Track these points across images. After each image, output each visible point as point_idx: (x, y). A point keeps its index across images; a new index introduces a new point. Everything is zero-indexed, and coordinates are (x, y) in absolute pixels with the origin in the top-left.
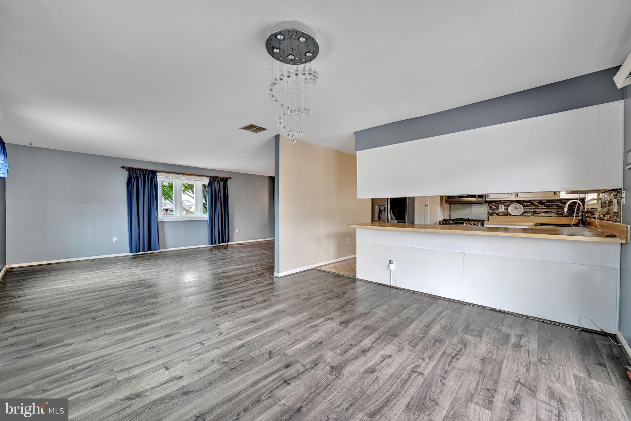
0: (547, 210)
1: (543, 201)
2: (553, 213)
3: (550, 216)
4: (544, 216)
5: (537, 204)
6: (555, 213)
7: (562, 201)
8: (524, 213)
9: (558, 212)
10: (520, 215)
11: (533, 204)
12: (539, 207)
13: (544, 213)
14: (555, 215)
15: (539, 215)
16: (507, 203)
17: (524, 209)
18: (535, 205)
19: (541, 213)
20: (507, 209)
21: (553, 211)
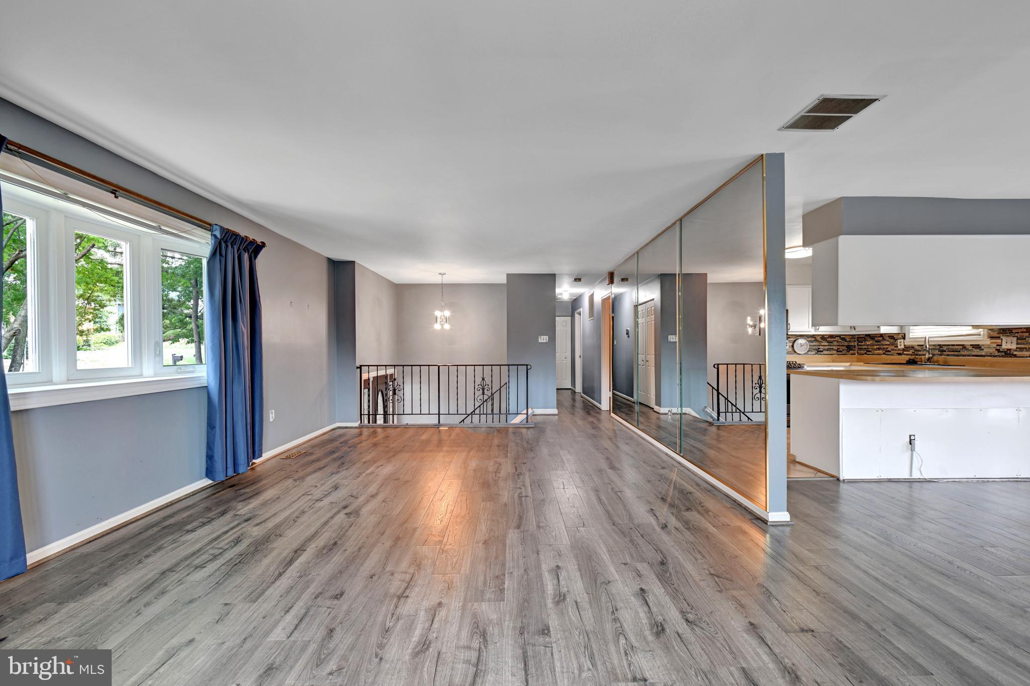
0: (829, 347)
1: (825, 337)
2: (834, 350)
3: (831, 354)
4: (827, 354)
5: (820, 340)
6: (836, 350)
7: (842, 337)
8: (808, 351)
9: (838, 349)
10: (804, 354)
11: (816, 340)
12: (822, 344)
13: (826, 350)
14: (835, 352)
15: (822, 353)
16: (792, 338)
17: (810, 345)
18: (818, 341)
19: (824, 350)
20: (793, 346)
21: (835, 348)
